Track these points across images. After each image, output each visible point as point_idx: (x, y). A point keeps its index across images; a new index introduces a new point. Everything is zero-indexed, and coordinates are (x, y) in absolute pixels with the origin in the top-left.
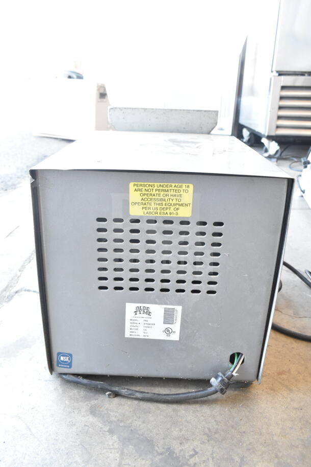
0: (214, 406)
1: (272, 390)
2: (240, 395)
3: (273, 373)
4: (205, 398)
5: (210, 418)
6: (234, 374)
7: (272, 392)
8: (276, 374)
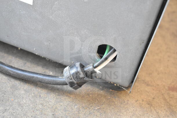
0: (63, 98)
1: (149, 104)
2: (105, 97)
3: (164, 86)
4: (59, 86)
5: (49, 110)
6: (97, 70)
7: (147, 106)
8: (167, 88)
